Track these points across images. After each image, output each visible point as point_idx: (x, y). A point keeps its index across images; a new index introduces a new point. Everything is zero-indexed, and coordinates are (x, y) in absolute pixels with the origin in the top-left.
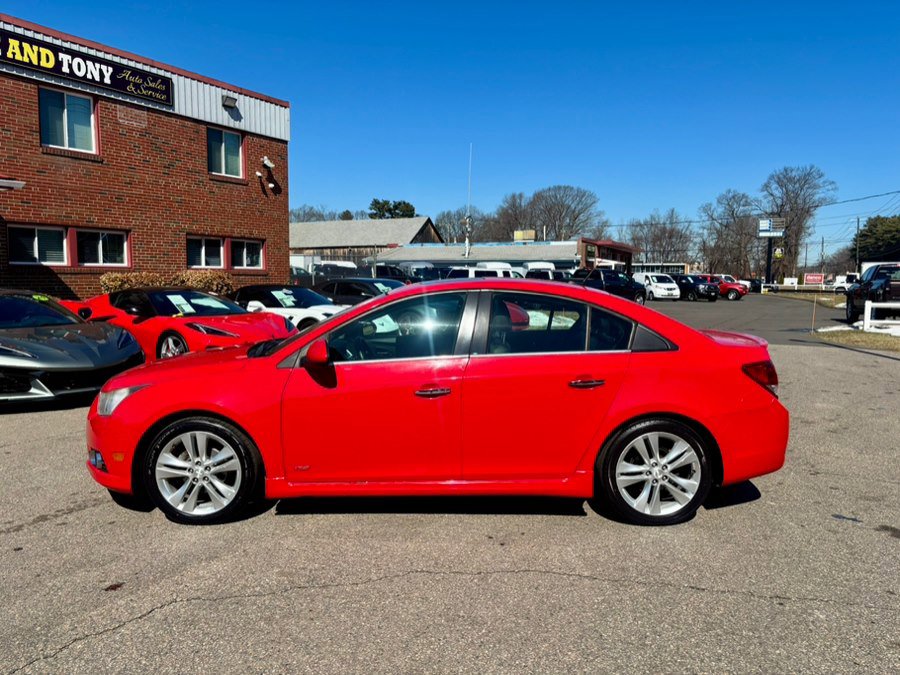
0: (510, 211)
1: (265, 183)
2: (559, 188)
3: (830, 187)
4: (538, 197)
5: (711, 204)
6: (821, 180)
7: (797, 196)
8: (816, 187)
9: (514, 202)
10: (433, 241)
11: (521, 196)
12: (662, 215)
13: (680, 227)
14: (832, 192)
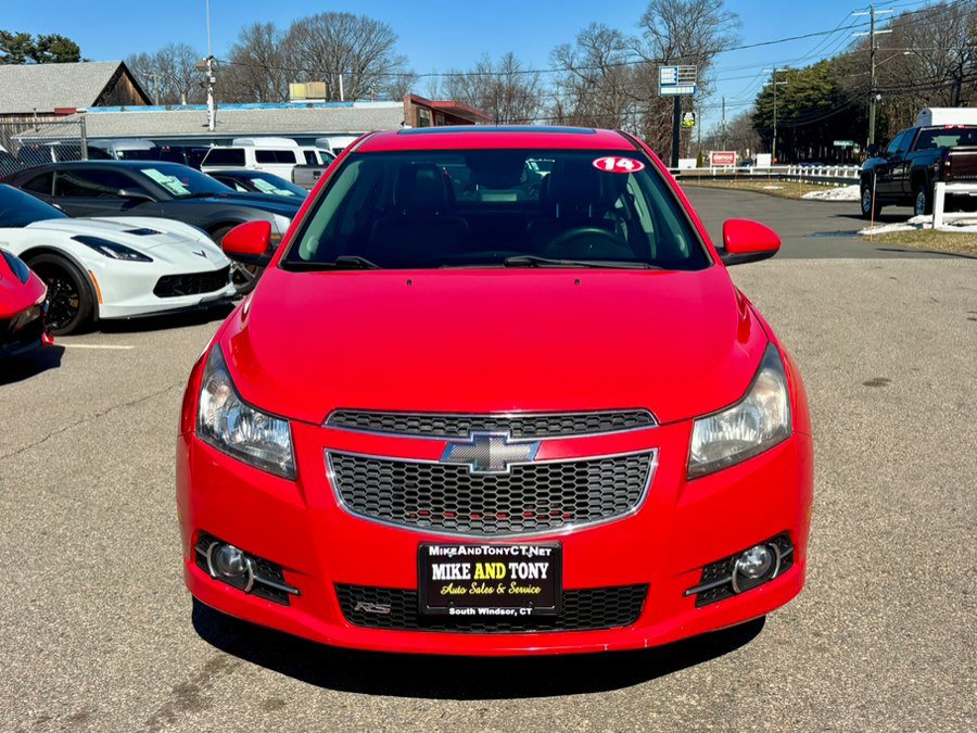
0: (253, 55)
2: (333, 16)
3: (731, 22)
4: (299, 31)
5: (568, 46)
6: (721, 11)
7: (689, 35)
8: (713, 21)
9: (259, 34)
10: (132, 103)
11: (270, 28)
12: (496, 63)
13: (524, 82)
14: (734, 30)
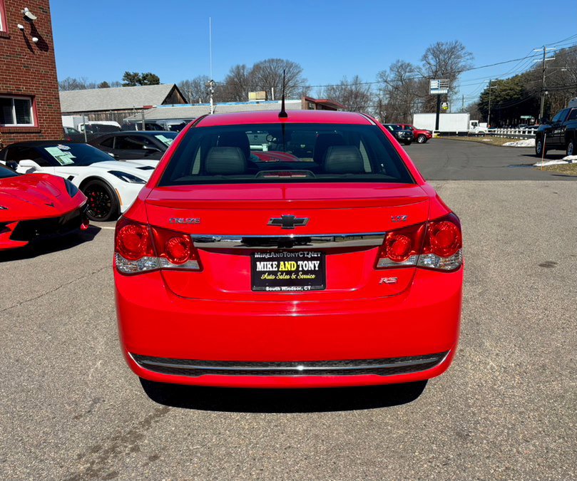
0: (236, 80)
1: (29, 37)
2: (273, 60)
3: (468, 57)
4: (257, 68)
5: (385, 72)
6: (464, 51)
7: (446, 64)
8: (459, 57)
9: (238, 71)
10: (180, 103)
11: (244, 67)
12: (350, 80)
13: (363, 89)
14: (470, 61)
